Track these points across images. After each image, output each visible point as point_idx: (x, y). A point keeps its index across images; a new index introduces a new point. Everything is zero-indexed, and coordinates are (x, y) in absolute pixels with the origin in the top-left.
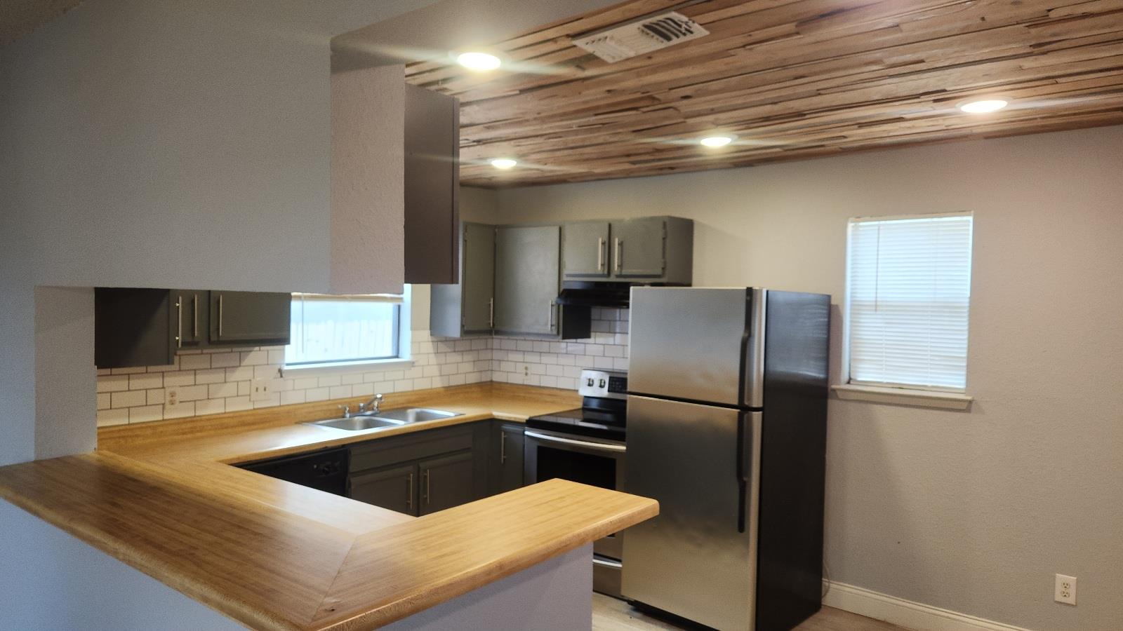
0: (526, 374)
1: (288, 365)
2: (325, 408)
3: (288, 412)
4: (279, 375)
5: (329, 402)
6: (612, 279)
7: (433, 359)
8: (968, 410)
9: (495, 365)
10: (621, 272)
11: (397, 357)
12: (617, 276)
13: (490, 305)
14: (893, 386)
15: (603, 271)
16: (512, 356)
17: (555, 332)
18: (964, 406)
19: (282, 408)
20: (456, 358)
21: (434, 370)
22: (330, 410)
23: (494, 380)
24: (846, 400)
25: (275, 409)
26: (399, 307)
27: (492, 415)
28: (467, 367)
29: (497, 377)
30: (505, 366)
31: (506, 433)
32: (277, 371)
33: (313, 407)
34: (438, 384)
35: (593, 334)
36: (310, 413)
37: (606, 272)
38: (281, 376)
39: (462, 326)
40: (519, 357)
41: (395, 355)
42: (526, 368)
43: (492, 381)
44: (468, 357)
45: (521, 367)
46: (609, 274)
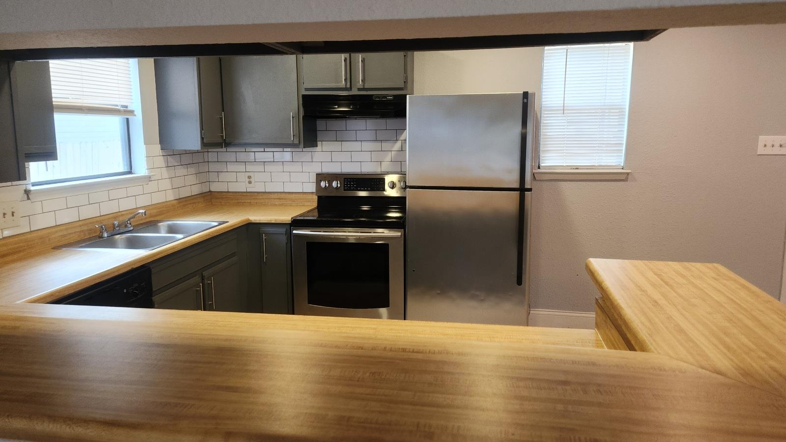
0: (250, 182)
1: (34, 185)
2: (79, 229)
3: (41, 238)
4: (26, 196)
5: (81, 223)
6: (355, 92)
7: (165, 173)
8: (626, 180)
9: (213, 176)
10: (364, 85)
11: (130, 172)
12: (359, 89)
13: (221, 118)
14: (572, 167)
15: (346, 85)
16: (231, 167)
17: (296, 141)
18: (623, 177)
19: (35, 235)
20: (182, 171)
21: (166, 184)
22: (83, 231)
23: (212, 190)
24: (541, 180)
25: (29, 236)
26: (127, 119)
27: (249, 220)
28: (192, 180)
29: (215, 187)
30: (223, 177)
31: (266, 234)
32: (23, 191)
33: (67, 229)
34: (170, 196)
35: (319, 143)
36: (64, 236)
37: (348, 86)
38: (28, 198)
39: (202, 139)
40: (241, 168)
41: (126, 169)
42: (249, 177)
43: (210, 191)
44: (192, 170)
45: (243, 177)
46: (350, 89)
